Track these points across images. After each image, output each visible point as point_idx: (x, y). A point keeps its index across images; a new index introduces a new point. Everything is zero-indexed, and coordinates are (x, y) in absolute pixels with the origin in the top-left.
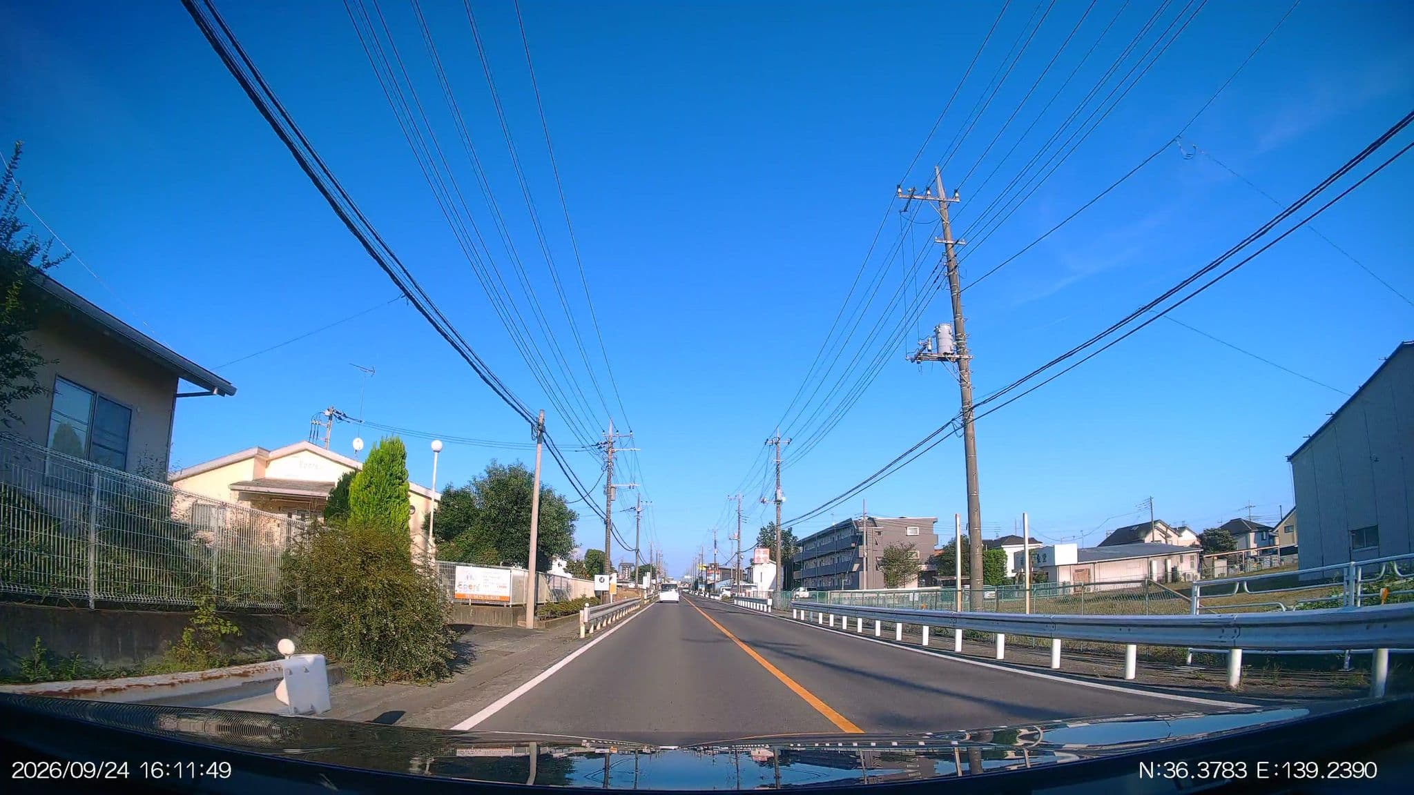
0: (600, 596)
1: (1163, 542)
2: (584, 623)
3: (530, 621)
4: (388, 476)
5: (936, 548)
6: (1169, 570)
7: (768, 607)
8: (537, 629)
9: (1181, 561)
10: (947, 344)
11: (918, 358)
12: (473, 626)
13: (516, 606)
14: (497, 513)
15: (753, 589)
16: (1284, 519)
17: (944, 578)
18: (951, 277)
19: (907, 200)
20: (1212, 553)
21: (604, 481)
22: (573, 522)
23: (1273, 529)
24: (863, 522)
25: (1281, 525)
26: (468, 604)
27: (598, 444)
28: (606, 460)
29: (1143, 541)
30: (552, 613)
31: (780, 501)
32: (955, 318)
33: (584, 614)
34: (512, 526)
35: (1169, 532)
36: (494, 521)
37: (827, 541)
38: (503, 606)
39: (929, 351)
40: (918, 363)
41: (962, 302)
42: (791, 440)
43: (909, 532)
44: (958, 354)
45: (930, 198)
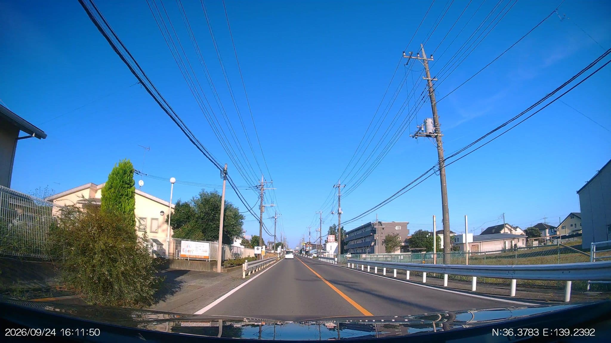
0: (257, 256)
1: (509, 233)
2: (245, 270)
3: (219, 268)
4: (121, 183)
5: (409, 235)
6: (513, 245)
7: (335, 261)
8: (222, 273)
9: (518, 241)
10: (431, 128)
11: (416, 135)
12: (190, 271)
13: (211, 261)
14: (204, 215)
15: (327, 253)
16: (561, 223)
17: (412, 249)
18: (431, 96)
19: (408, 59)
20: (531, 238)
21: (259, 203)
22: (242, 220)
23: (557, 228)
24: (376, 224)
25: (560, 226)
26: (188, 260)
27: (256, 186)
28: (260, 194)
29: (500, 233)
30: (231, 264)
31: (340, 213)
32: (434, 116)
33: (245, 266)
34: (211, 222)
35: (512, 229)
36: (202, 219)
37: (359, 232)
38: (206, 261)
39: (422, 131)
40: (416, 138)
41: (436, 109)
42: (345, 185)
43: (397, 228)
44: (436, 133)
45: (419, 58)
